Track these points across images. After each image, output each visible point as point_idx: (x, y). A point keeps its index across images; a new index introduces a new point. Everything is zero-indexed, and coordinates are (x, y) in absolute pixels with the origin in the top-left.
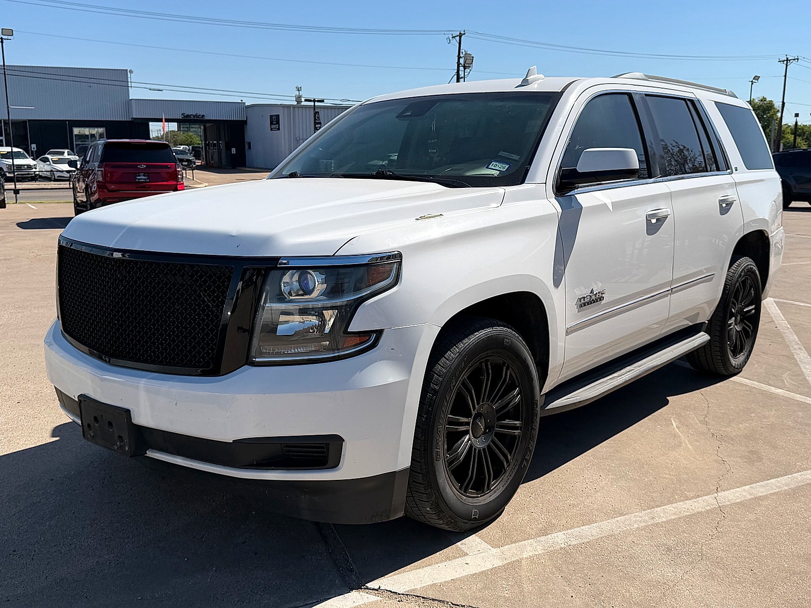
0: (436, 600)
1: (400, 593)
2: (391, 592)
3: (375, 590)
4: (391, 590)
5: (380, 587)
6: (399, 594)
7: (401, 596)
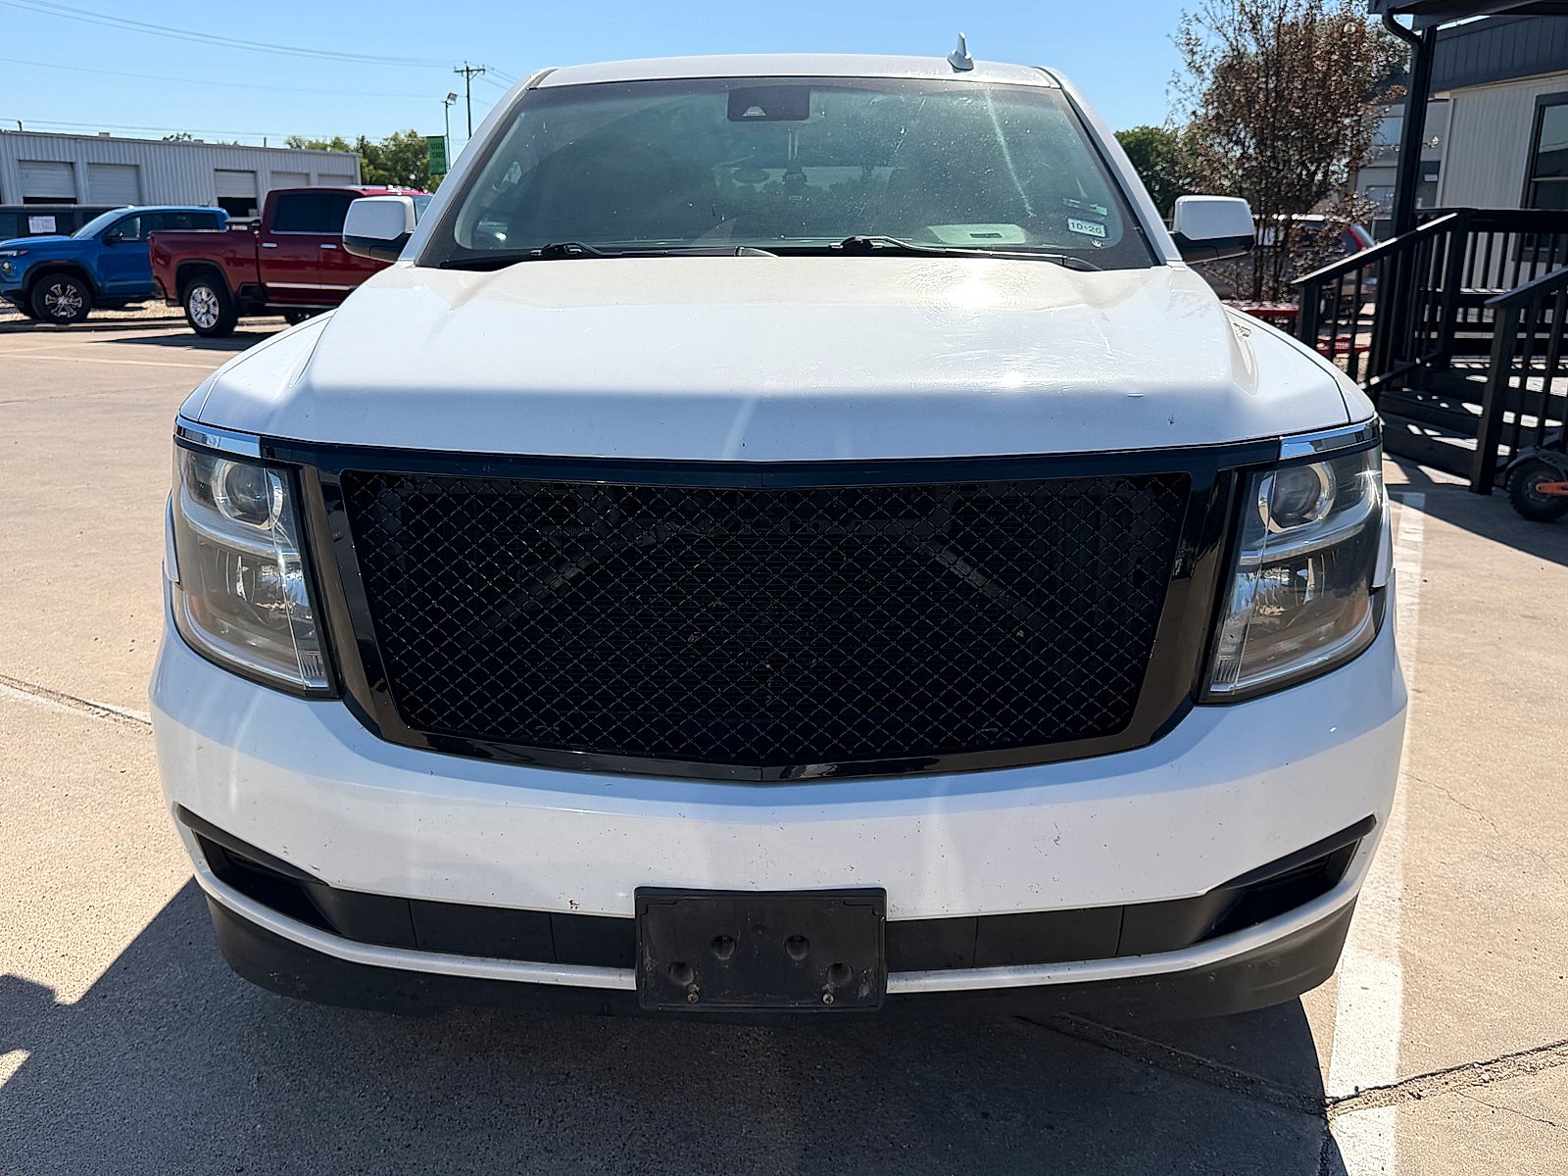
0: (1452, 1070)
1: (1396, 1083)
2: (1379, 1088)
3: (1353, 1097)
4: (1377, 1085)
5: (1357, 1088)
6: (1395, 1086)
7: (1402, 1087)
